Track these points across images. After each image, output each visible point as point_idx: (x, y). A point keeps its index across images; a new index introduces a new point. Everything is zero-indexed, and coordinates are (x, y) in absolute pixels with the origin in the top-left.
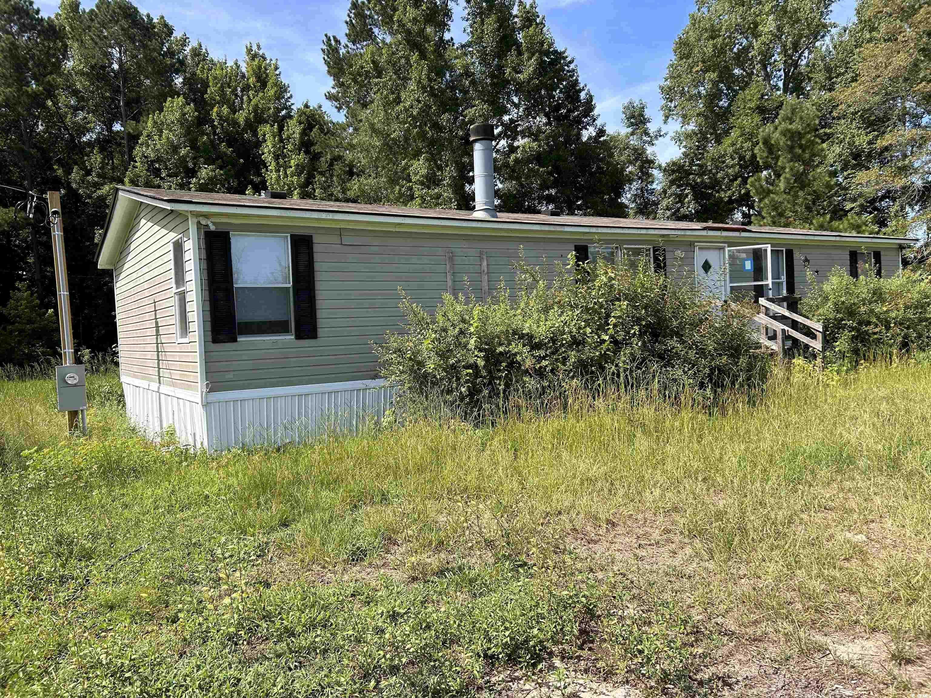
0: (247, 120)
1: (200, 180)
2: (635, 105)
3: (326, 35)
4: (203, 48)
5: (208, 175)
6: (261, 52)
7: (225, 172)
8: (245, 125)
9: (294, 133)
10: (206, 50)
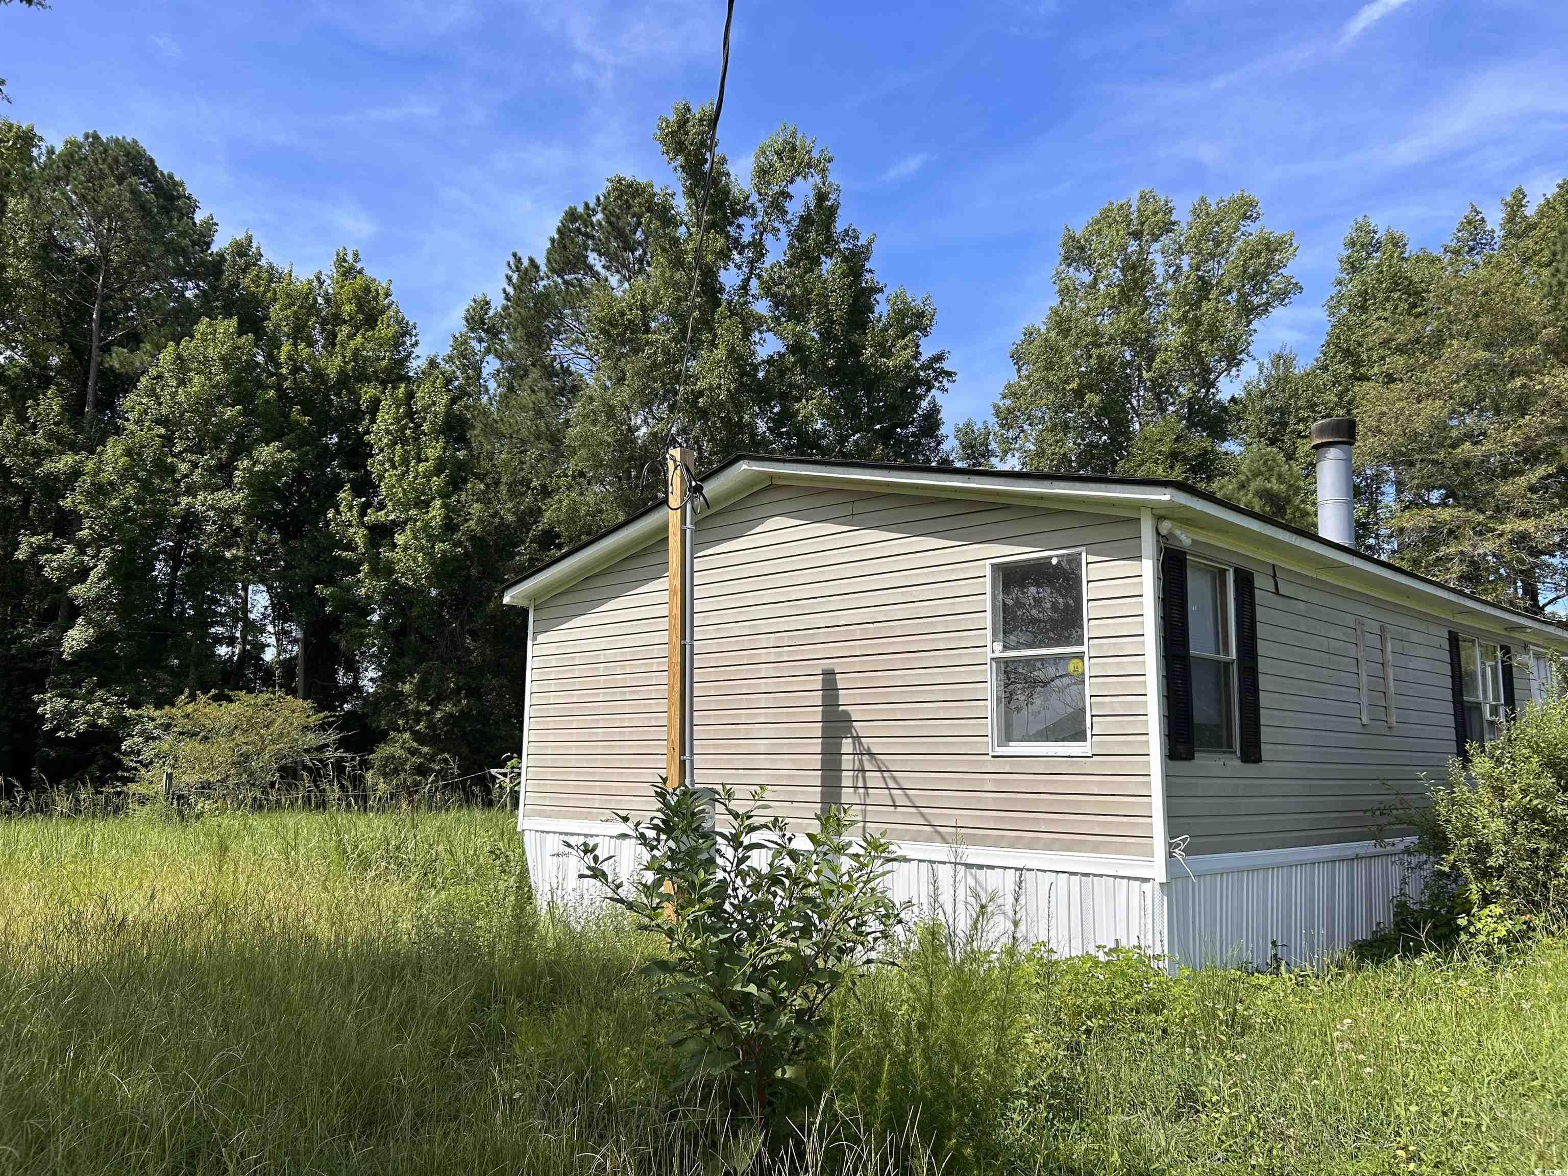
0: (342, 372)
1: (254, 465)
2: (975, 428)
3: (515, 255)
4: (254, 245)
5: (273, 458)
6: (358, 266)
7: (299, 455)
8: (338, 381)
9: (434, 403)
10: (258, 248)
